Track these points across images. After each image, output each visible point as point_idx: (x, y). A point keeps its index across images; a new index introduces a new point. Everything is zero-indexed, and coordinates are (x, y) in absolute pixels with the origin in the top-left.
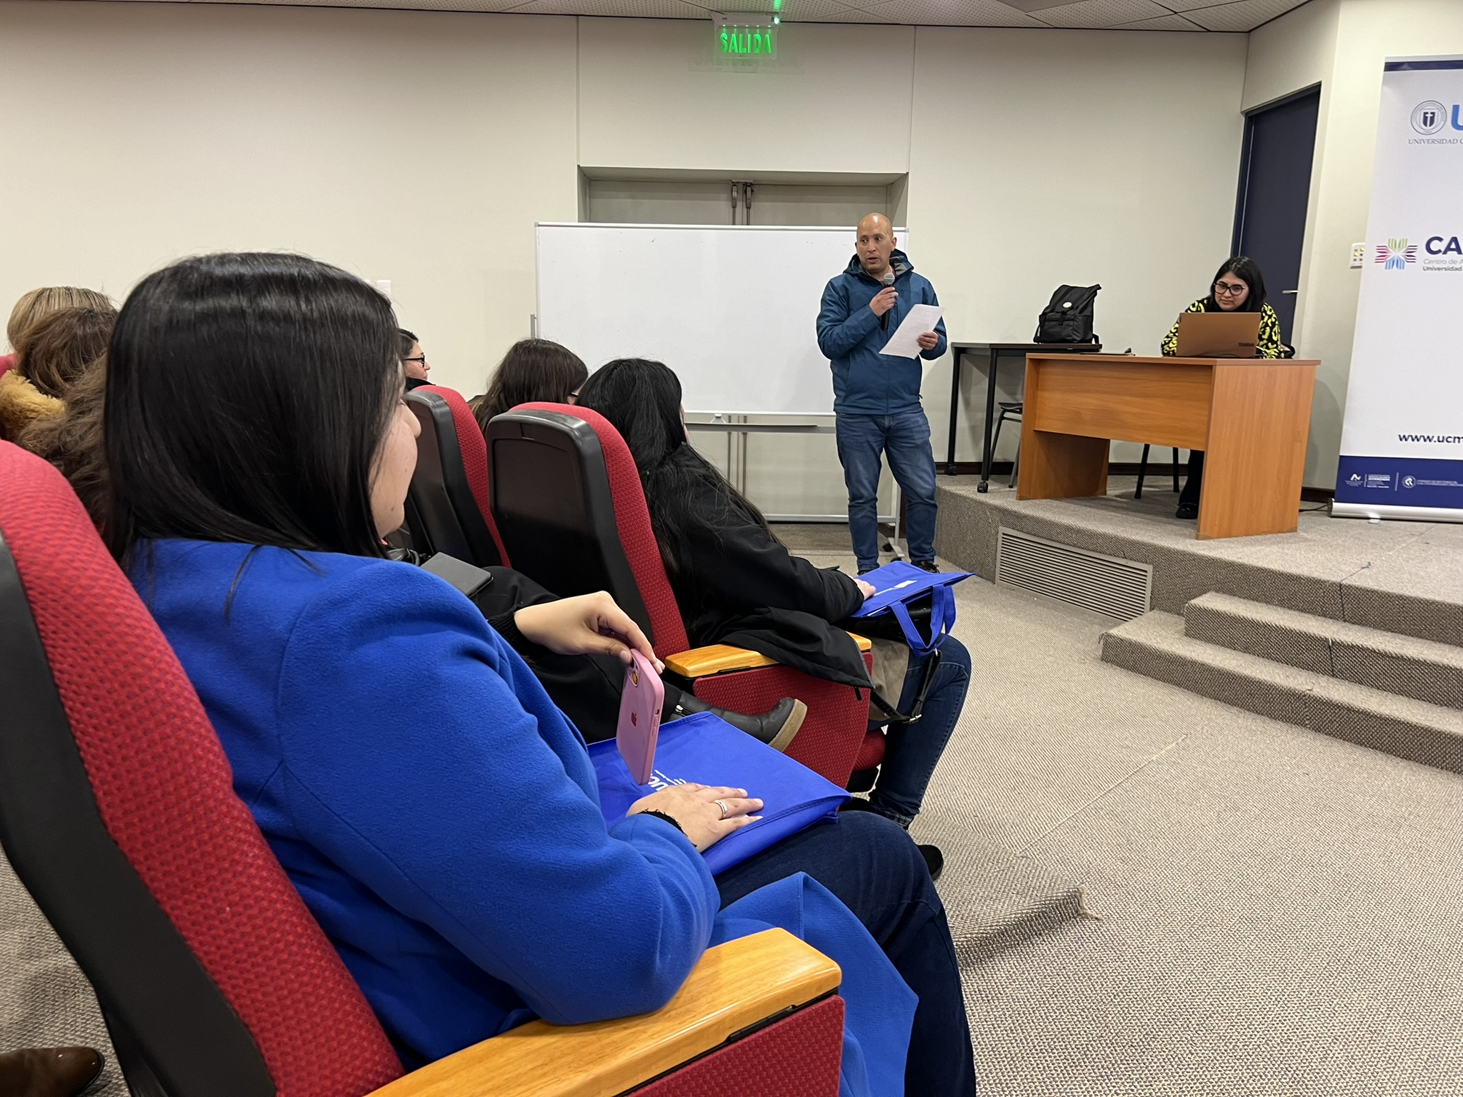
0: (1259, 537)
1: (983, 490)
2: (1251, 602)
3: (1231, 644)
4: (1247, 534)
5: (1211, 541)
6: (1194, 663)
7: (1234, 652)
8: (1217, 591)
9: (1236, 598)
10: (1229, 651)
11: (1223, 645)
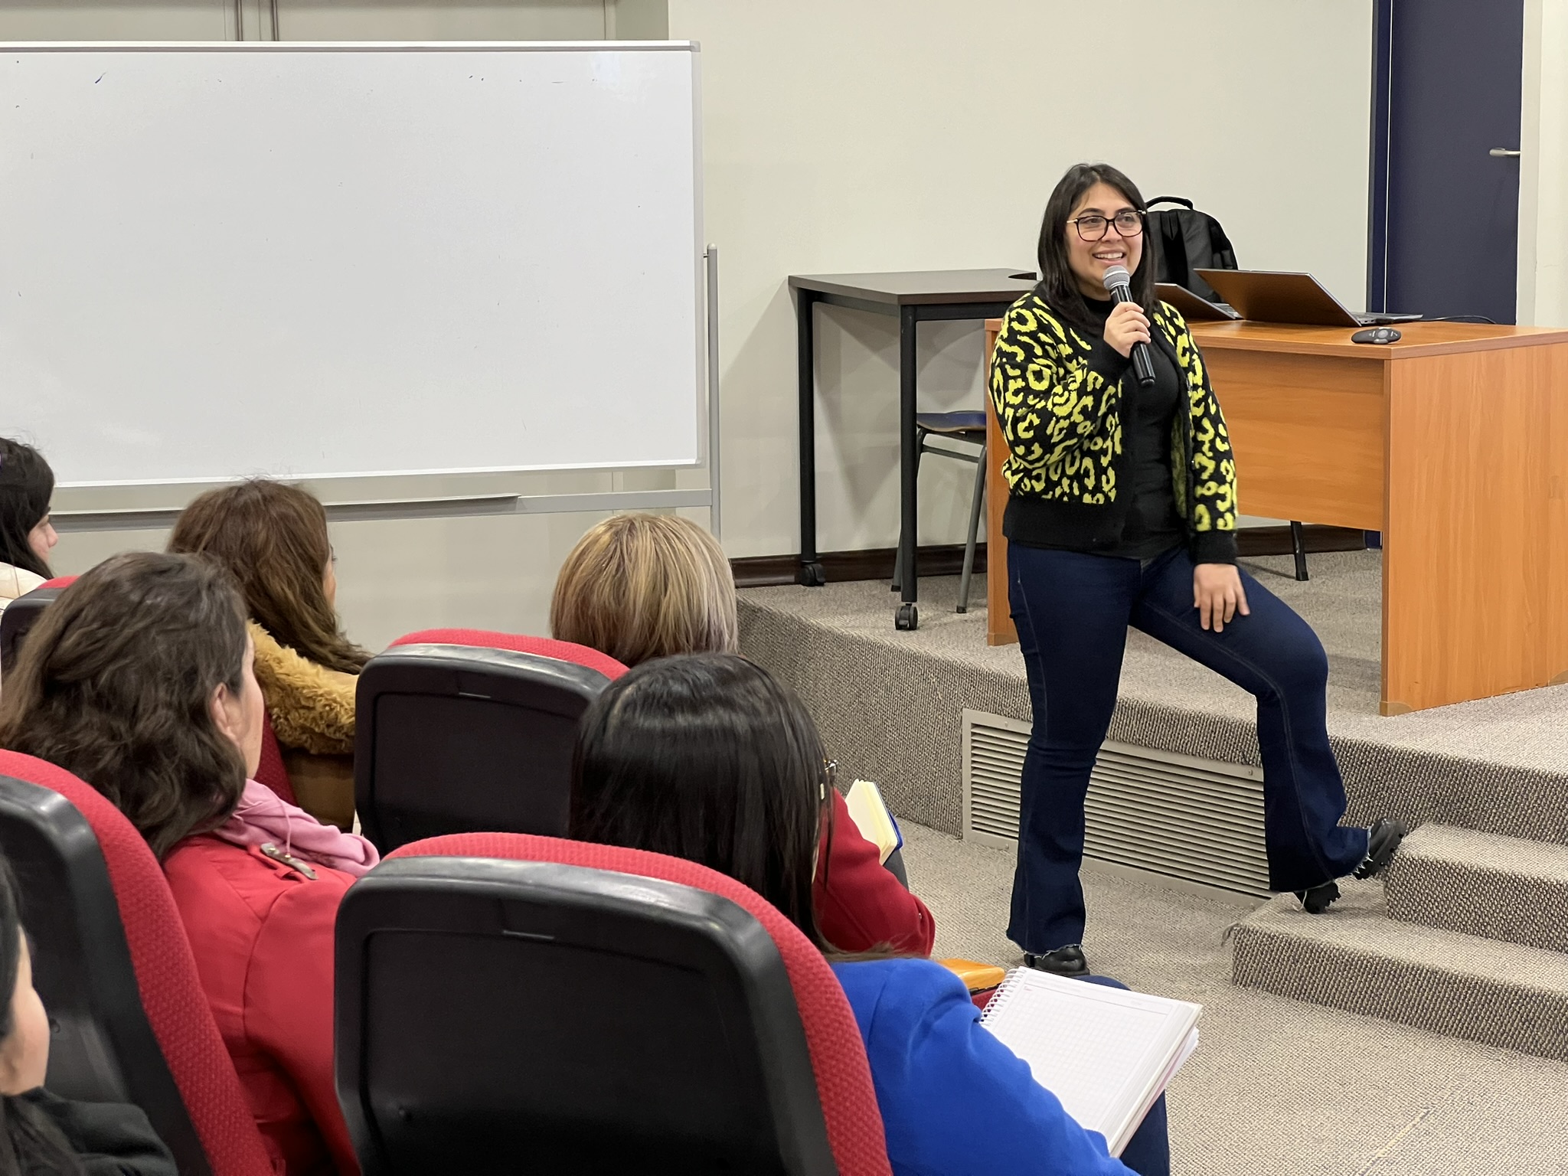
0: (1501, 700)
1: (907, 623)
2: (1505, 838)
3: (1479, 928)
4: (1479, 693)
5: (1411, 716)
6: (1416, 971)
7: (1486, 942)
8: (1438, 821)
9: (1476, 833)
10: (1476, 940)
11: (1464, 930)
